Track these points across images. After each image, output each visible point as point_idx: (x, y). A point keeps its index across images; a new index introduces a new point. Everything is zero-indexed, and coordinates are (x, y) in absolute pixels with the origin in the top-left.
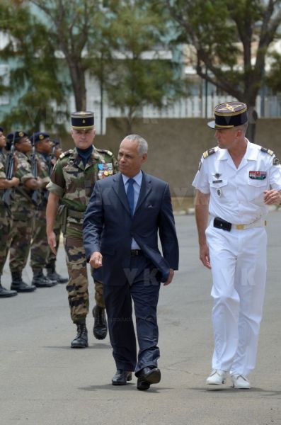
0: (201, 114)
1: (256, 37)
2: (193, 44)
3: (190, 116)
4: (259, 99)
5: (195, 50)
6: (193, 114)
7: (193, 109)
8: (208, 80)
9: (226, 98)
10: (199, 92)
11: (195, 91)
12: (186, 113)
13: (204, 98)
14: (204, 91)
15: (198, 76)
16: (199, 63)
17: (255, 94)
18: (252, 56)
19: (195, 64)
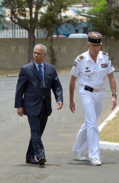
0: (13, 36)
1: (34, 6)
2: (9, 9)
3: (8, 37)
4: (36, 31)
5: (10, 11)
6: (9, 36)
7: (9, 35)
8: (15, 23)
9: (23, 30)
10: (12, 28)
11: (10, 27)
12: (7, 36)
13: (14, 30)
14: (14, 27)
15: (11, 21)
16: (12, 16)
17: (34, 28)
18: (33, 13)
19: (10, 16)
